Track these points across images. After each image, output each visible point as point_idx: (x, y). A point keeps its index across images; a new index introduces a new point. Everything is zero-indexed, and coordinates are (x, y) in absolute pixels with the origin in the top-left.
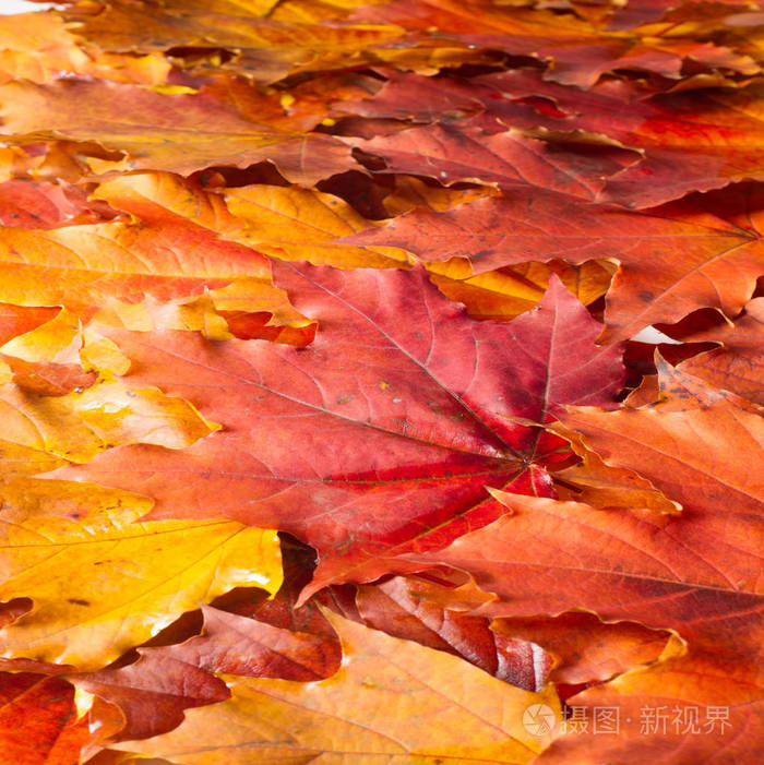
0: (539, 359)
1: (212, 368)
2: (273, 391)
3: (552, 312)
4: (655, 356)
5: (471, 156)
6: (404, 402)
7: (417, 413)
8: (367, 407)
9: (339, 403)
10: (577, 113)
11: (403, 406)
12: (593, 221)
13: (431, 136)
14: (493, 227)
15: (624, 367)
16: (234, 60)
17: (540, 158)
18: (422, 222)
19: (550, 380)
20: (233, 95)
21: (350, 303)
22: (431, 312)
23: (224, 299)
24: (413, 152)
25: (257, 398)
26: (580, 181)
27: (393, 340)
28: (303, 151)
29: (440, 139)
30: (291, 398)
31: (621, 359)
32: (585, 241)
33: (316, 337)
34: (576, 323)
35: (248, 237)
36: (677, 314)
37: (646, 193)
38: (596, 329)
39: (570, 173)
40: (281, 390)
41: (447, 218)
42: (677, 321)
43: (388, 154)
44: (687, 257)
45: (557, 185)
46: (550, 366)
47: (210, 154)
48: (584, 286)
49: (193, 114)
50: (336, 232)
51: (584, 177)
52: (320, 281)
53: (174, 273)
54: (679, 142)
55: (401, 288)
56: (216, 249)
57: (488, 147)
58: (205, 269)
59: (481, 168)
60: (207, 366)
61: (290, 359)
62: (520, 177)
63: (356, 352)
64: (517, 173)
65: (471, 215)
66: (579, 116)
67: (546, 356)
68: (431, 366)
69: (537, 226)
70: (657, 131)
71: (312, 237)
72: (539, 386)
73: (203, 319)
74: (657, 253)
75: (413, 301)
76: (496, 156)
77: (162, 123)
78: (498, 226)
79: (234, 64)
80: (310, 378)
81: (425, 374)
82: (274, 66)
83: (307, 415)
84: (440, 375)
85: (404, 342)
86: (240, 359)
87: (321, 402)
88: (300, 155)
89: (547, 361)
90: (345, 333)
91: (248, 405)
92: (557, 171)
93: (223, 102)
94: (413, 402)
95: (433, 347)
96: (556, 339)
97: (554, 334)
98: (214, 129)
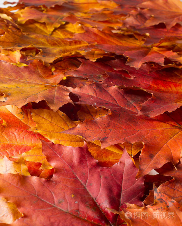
0: (119, 183)
1: (22, 189)
2: (40, 198)
3: (124, 164)
4: (153, 186)
5: (104, 95)
6: (78, 203)
7: (82, 208)
8: (68, 205)
9: (59, 203)
10: (134, 77)
11: (78, 205)
12: (137, 123)
13: (93, 88)
14: (108, 126)
15: (144, 186)
16: (39, 53)
17: (123, 96)
18: (88, 125)
19: (122, 192)
20: (38, 67)
21: (64, 160)
22: (88, 163)
23: (28, 156)
24: (87, 94)
25: (35, 202)
26: (134, 105)
27: (77, 176)
28: (56, 93)
29: (95, 89)
30: (45, 201)
31: (143, 183)
32: (134, 132)
33: (54, 175)
34: (131, 168)
35: (37, 129)
36: (160, 164)
37: (153, 111)
38: (137, 171)
39: (131, 102)
40: (42, 198)
41: (95, 123)
42: (160, 167)
43: (80, 95)
44: (164, 138)
45: (127, 107)
46: (122, 186)
47: (29, 93)
48: (134, 147)
49: (26, 74)
50: (63, 127)
51: (135, 103)
52: (56, 151)
53: (15, 143)
54: (162, 88)
55: (79, 155)
56: (28, 134)
57: (108, 92)
58: (24, 142)
59: (106, 100)
60: (20, 188)
61: (46, 184)
62: (117, 104)
63: (65, 181)
64: (116, 102)
65: (102, 121)
66: (135, 77)
67: (121, 182)
68: (87, 186)
69: (121, 126)
70: (157, 85)
71: (56, 129)
72: (119, 195)
73: (21, 167)
74: (155, 137)
75: (83, 159)
76: (111, 95)
77: (17, 78)
78: (110, 126)
79: (39, 55)
80: (51, 192)
81: (85, 190)
82: (51, 55)
83: (49, 209)
84: (90, 190)
85: (80, 177)
86: (31, 184)
87: (54, 202)
88: (54, 95)
89: (121, 183)
90: (62, 173)
91: (32, 205)
92: (128, 101)
93: (35, 69)
94: (81, 203)
95: (88, 178)
96: (125, 175)
97: (124, 173)
98: (31, 81)
